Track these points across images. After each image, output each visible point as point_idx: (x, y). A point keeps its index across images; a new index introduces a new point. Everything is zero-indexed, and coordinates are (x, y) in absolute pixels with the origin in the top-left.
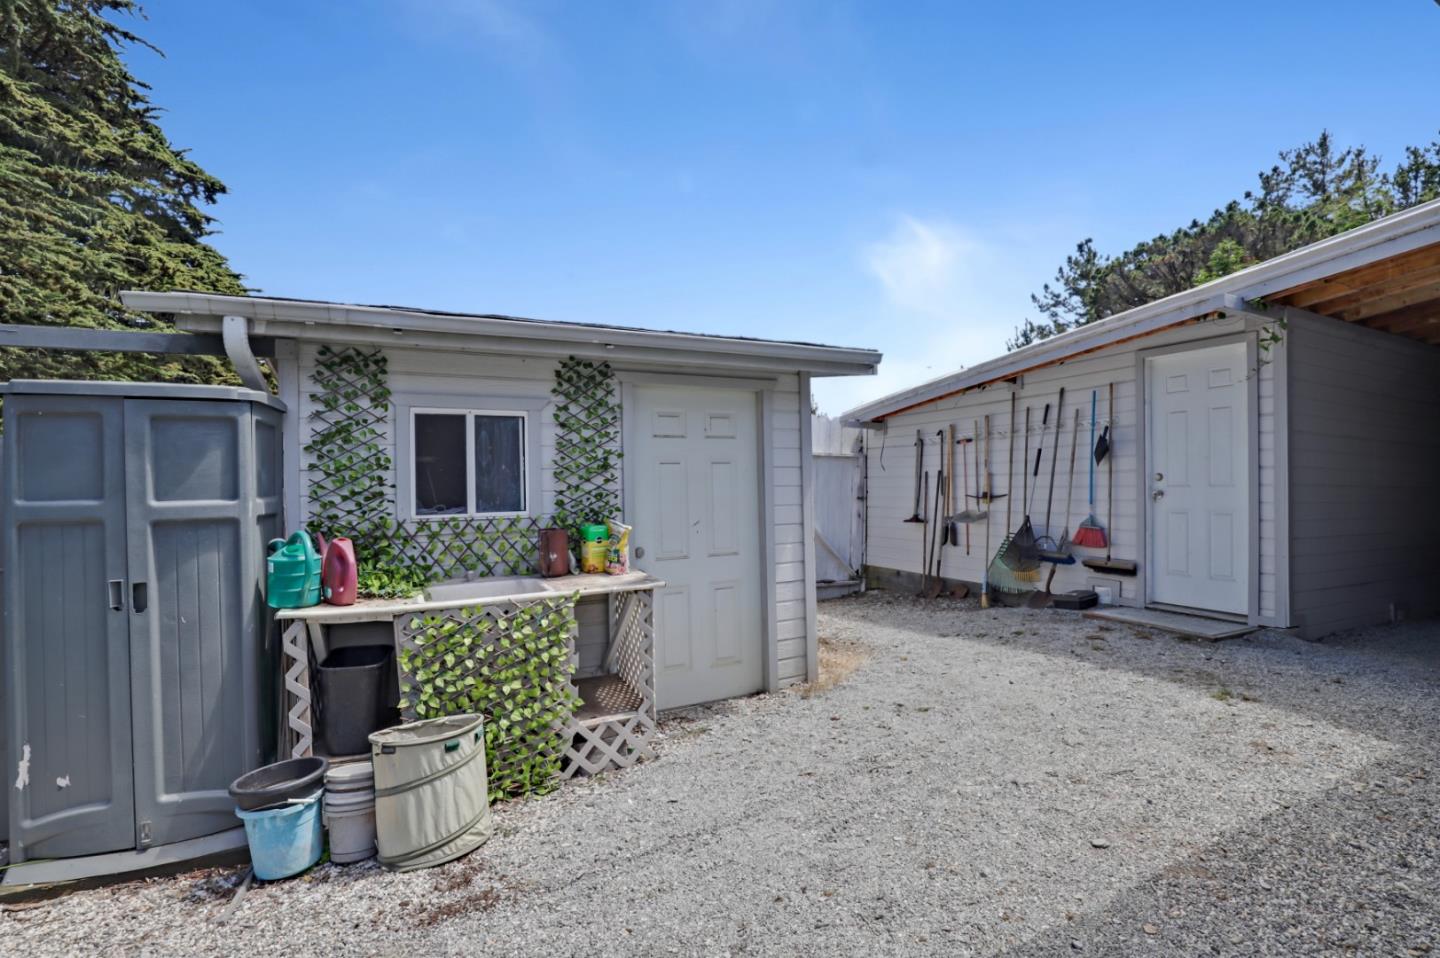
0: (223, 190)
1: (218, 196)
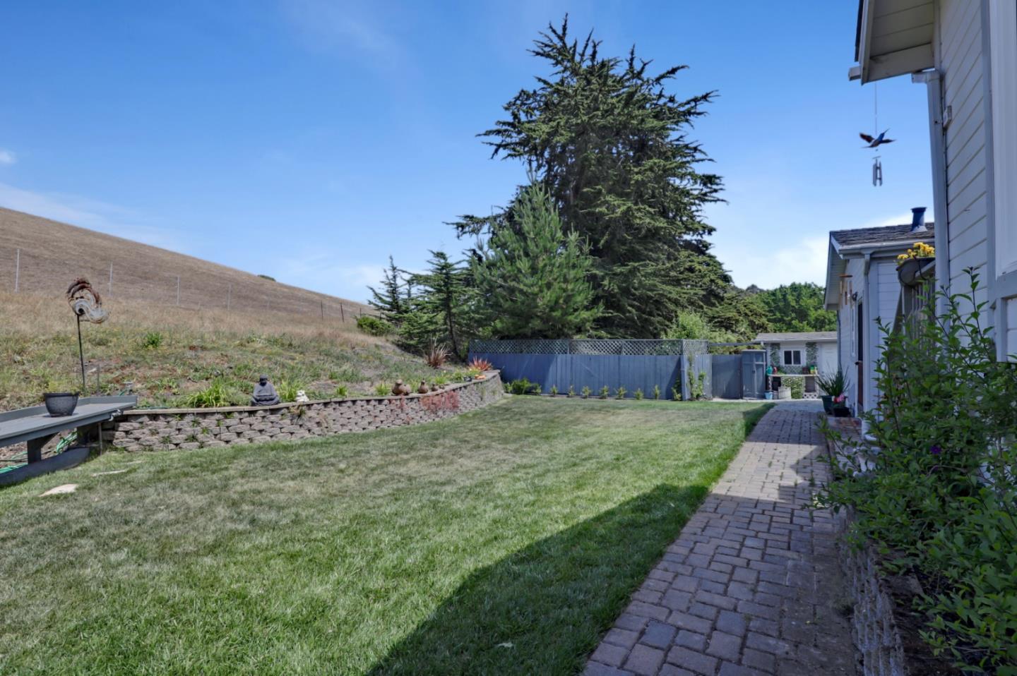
0: (715, 230)
1: (713, 233)
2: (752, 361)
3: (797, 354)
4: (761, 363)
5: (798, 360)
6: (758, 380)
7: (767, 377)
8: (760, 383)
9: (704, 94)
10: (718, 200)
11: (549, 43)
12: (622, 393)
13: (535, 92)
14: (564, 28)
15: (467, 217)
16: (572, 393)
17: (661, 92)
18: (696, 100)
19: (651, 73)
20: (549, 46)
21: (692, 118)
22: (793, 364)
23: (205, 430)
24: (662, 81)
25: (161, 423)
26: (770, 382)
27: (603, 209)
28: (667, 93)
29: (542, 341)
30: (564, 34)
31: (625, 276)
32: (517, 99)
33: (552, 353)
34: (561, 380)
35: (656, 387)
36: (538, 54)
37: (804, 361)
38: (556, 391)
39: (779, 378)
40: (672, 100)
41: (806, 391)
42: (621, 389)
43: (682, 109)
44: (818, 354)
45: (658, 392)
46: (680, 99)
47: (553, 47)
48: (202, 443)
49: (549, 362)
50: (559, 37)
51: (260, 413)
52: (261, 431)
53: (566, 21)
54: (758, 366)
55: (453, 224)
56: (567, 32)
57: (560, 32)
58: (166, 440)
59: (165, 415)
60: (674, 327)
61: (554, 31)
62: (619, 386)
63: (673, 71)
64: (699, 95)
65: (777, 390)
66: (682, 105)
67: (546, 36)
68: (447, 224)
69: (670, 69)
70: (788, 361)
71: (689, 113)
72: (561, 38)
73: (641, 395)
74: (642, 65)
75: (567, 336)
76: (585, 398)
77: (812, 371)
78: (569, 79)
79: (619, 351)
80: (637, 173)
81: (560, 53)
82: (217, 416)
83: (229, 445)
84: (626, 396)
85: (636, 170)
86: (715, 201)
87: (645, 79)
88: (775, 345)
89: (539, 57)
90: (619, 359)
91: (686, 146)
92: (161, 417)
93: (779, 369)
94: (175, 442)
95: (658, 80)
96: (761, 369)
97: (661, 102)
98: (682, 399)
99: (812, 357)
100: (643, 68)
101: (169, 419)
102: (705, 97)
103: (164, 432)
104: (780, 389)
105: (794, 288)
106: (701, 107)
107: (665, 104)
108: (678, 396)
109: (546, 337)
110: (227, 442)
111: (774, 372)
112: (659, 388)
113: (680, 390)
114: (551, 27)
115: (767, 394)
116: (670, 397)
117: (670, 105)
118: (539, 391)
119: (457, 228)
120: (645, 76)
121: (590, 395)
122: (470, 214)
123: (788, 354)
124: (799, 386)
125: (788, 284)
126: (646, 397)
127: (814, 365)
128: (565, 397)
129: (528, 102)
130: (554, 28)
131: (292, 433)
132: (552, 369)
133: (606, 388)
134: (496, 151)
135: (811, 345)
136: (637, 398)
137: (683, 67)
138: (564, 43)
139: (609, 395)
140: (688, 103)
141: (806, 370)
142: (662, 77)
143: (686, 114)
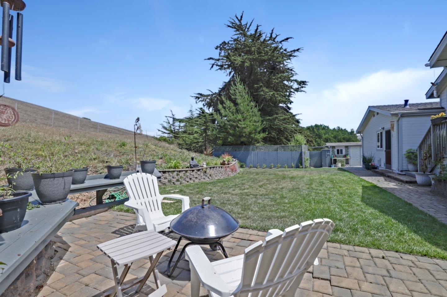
2: (326, 153)
3: (341, 150)
4: (329, 154)
5: (342, 153)
6: (328, 161)
7: (331, 159)
8: (329, 162)
9: (298, 48)
10: (303, 91)
11: (234, 22)
12: (279, 166)
13: (228, 42)
14: (242, 17)
15: (199, 94)
16: (258, 167)
17: (282, 47)
18: (294, 51)
19: (278, 39)
20: (234, 24)
21: (291, 57)
22: (340, 154)
23: (181, 177)
24: (283, 43)
25: (167, 175)
26: (333, 161)
27: (262, 93)
28: (284, 48)
29: (244, 146)
30: (241, 19)
31: (271, 120)
32: (221, 45)
33: (249, 150)
34: (253, 162)
35: (292, 163)
36: (229, 26)
37: (344, 153)
38: (252, 166)
39: (336, 159)
40: (285, 50)
41: (346, 164)
42: (278, 165)
43: (288, 54)
44: (349, 150)
45: (293, 165)
46: (288, 50)
47: (236, 24)
48: (181, 182)
49: (248, 154)
50: (239, 20)
51: (195, 171)
52: (196, 178)
53: (242, 14)
54: (328, 155)
55: (195, 97)
56: (242, 18)
57: (239, 18)
58: (170, 181)
59: (169, 172)
60: (293, 140)
61: (237, 18)
62: (277, 164)
63: (287, 39)
64: (296, 49)
65: (336, 164)
66: (289, 52)
67: (233, 19)
68: (192, 97)
69: (286, 38)
70: (338, 153)
71: (291, 55)
72: (240, 21)
73: (287, 166)
74: (276, 36)
75: (254, 144)
76: (264, 168)
77: (347, 156)
78: (241, 38)
79: (277, 150)
80: (274, 79)
81: (239, 27)
82: (184, 172)
83: (188, 183)
84: (280, 167)
85: (274, 78)
86: (301, 91)
87: (276, 41)
88: (333, 147)
89: (229, 28)
90: (277, 153)
91: (288, 69)
92: (167, 173)
93: (336, 156)
94: (173, 182)
95: (281, 42)
96: (329, 156)
97: (281, 51)
98: (302, 168)
99: (347, 151)
100: (276, 37)
101: (170, 173)
102: (298, 50)
103: (169, 178)
104: (337, 164)
105: (316, 126)
106: (296, 54)
107: (283, 52)
108: (301, 167)
109: (245, 145)
110: (188, 182)
111: (334, 157)
112: (294, 164)
113: (302, 165)
114: (236, 16)
115: (332, 166)
116: (297, 167)
117: (284, 52)
118: (244, 166)
119: (196, 98)
120: (276, 40)
121: (266, 167)
122: (201, 93)
123: (338, 150)
124: (343, 162)
125: (314, 125)
126: (288, 167)
127: (348, 154)
128: (255, 169)
129: (225, 46)
130: (237, 16)
131: (204, 179)
132: (249, 157)
133: (272, 164)
134: (212, 67)
135: (347, 147)
136: (285, 168)
137: (291, 38)
138: (241, 23)
139: (273, 167)
140: (291, 52)
141: (345, 156)
142: (283, 41)
143: (290, 56)
